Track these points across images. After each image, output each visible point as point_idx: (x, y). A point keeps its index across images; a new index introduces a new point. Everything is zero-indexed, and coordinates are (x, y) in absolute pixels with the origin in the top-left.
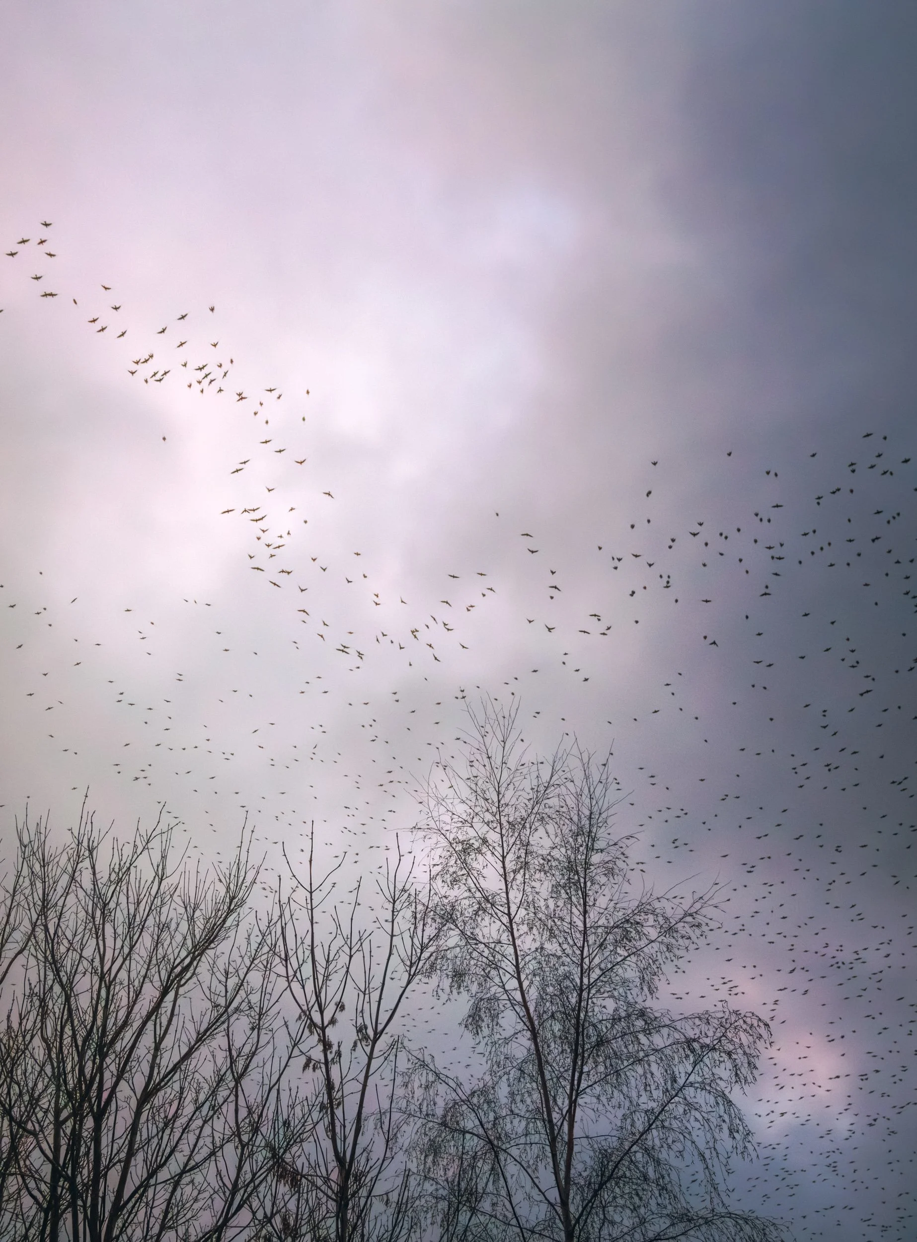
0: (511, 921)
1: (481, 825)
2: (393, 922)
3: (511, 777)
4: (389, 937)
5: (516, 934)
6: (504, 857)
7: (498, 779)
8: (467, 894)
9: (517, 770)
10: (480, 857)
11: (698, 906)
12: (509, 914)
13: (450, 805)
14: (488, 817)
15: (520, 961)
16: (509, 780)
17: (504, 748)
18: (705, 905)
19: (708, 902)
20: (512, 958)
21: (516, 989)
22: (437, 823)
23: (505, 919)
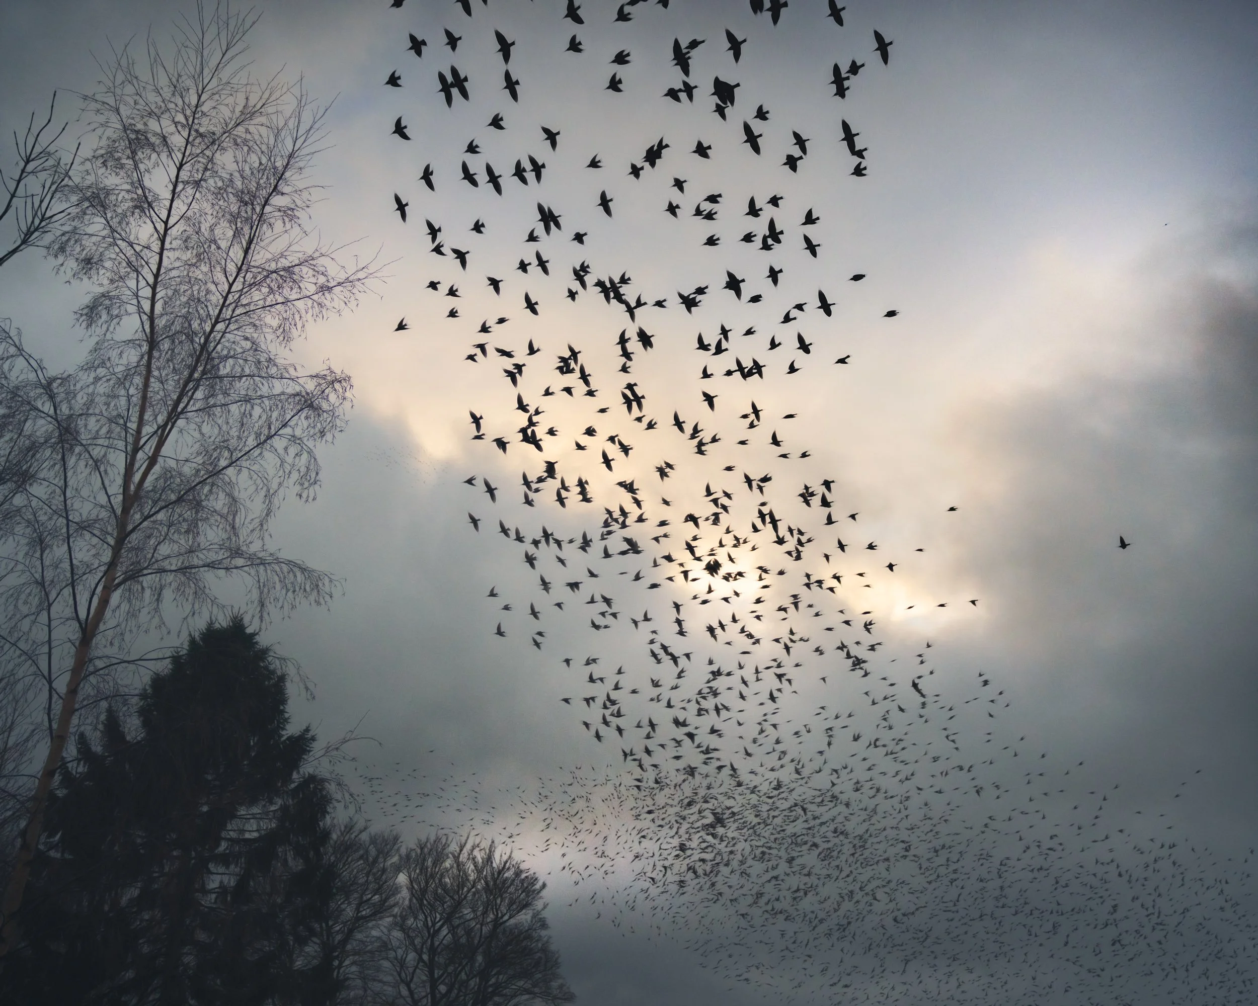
0: (166, 230)
1: (170, 123)
2: (19, 181)
3: (220, 87)
4: (9, 196)
5: (167, 245)
6: (181, 165)
7: (205, 84)
8: (128, 187)
9: (229, 83)
10: (154, 156)
11: (361, 275)
12: (166, 223)
13: (142, 89)
14: (180, 118)
15: (161, 272)
16: (216, 89)
17: (224, 55)
18: (371, 276)
19: (374, 274)
20: (154, 268)
21: (148, 298)
22: (118, 102)
23: (161, 227)
